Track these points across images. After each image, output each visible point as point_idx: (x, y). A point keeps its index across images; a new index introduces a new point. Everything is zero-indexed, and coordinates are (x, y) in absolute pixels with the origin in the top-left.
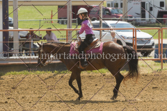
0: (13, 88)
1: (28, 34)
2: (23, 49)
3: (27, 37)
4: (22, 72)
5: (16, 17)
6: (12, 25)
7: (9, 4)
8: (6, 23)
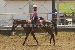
0: (57, 39)
1: (64, 15)
2: (61, 22)
3: (63, 16)
4: (61, 32)
5: (58, 8)
6: (56, 11)
7: (55, 1)
8: (54, 10)
